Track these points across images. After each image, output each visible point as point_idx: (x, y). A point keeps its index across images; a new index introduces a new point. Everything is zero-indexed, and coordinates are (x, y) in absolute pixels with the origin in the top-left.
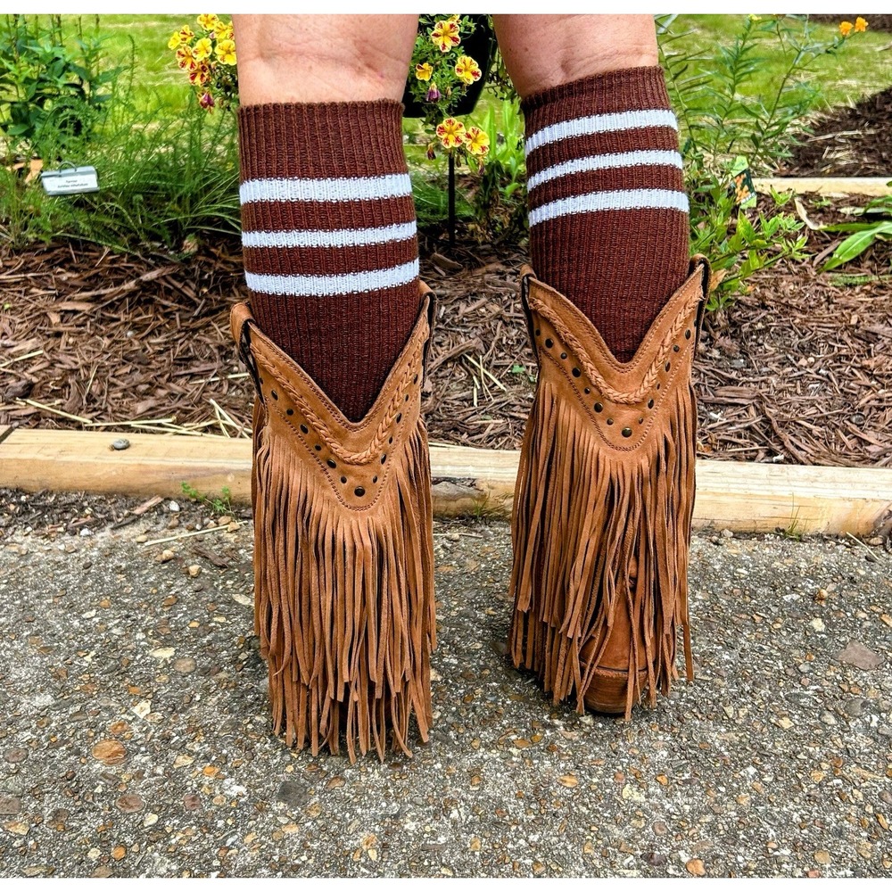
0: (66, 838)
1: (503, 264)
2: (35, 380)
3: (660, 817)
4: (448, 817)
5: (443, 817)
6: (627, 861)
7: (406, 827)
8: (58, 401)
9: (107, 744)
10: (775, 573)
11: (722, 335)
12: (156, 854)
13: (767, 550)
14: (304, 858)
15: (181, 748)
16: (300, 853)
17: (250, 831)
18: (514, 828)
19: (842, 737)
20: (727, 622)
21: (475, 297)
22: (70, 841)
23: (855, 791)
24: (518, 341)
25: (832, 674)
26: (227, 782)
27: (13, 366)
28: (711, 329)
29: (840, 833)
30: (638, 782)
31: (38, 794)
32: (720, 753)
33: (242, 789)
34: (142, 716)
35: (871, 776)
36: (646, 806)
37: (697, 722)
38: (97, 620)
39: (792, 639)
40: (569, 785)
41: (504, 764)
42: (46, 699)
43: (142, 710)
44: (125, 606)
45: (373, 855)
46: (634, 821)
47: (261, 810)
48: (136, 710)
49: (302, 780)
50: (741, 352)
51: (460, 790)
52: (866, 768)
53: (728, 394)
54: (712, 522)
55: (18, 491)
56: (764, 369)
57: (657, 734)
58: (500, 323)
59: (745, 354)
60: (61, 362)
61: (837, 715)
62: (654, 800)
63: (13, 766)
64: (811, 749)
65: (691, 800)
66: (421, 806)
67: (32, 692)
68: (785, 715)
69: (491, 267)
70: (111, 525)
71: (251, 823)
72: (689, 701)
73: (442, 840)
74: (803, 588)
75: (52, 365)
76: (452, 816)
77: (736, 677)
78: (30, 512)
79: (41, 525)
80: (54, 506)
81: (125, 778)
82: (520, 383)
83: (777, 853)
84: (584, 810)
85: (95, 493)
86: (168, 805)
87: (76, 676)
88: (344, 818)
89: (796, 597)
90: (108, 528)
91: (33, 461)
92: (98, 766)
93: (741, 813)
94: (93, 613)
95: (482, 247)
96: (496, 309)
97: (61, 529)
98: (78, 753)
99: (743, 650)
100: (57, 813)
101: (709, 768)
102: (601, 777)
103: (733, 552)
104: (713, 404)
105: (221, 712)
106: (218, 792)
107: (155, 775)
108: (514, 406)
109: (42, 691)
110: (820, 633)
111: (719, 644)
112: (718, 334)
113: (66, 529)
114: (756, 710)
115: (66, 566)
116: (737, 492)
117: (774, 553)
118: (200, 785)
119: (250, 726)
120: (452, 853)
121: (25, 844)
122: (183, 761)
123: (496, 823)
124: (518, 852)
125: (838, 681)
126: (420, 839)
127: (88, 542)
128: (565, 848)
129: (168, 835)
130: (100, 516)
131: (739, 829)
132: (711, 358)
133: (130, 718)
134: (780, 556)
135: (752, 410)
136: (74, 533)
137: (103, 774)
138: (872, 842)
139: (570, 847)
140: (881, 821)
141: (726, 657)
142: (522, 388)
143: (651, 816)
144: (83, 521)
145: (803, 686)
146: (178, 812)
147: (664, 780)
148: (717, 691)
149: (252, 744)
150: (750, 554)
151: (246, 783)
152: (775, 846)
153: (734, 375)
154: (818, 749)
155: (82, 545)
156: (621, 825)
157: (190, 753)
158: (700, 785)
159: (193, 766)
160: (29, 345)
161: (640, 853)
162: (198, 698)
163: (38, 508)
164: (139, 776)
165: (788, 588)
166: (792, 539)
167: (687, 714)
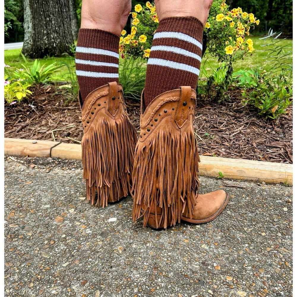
0: (40, 238)
1: (211, 106)
2: (71, 132)
3: (211, 253)
4: (146, 245)
5: (144, 245)
6: (196, 263)
7: (133, 246)
8: (76, 138)
9: (59, 218)
10: (276, 194)
11: (277, 127)
12: (62, 244)
13: (276, 188)
14: (101, 250)
15: (78, 221)
16: (100, 248)
17: (89, 242)
18: (164, 250)
19: (282, 240)
20: (254, 206)
21: (199, 114)
22: (41, 239)
23: (280, 255)
24: (209, 127)
25: (285, 223)
26: (87, 230)
27: (66, 129)
28: (273, 125)
29: (270, 265)
30: (208, 244)
31: (38, 227)
32: (238, 240)
33: (91, 232)
34: (71, 212)
35: (288, 251)
36: (208, 250)
37: (234, 231)
38: (69, 189)
39: (275, 212)
40: (185, 242)
41: (168, 235)
42: (48, 206)
43: (72, 211)
44: (77, 187)
45: (120, 252)
46: (202, 254)
47: (94, 237)
48: (70, 211)
49: (108, 232)
50: (283, 133)
51: (152, 239)
52: (287, 249)
53: (275, 144)
54: (259, 179)
55: (59, 158)
56: (290, 138)
57: (219, 232)
58: (205, 122)
59: (284, 133)
60: (79, 129)
61: (282, 234)
62: (211, 249)
63: (34, 220)
64: (269, 242)
65: (223, 250)
66: (139, 242)
67: (46, 204)
68: (264, 232)
69: (207, 107)
70: (81, 168)
71: (90, 240)
72: (233, 225)
73: (142, 251)
74: (284, 199)
75: (76, 129)
76: (147, 245)
77: (251, 220)
78: (61, 164)
79: (63, 167)
80: (67, 163)
81: (61, 226)
82: (207, 139)
83: (246, 268)
84: (188, 249)
85: (78, 160)
86: (69, 233)
87: (58, 202)
88: (116, 242)
89: (280, 201)
90: (79, 169)
91: (63, 150)
92: (55, 222)
93: (239, 256)
94: (68, 188)
95: (206, 102)
96: (204, 118)
97: (67, 168)
98: (51, 219)
99: (257, 214)
100: (40, 232)
101: (233, 243)
102: (197, 241)
103: (263, 188)
104: (269, 147)
105: (92, 213)
106: (84, 232)
107: (69, 226)
108: (204, 145)
109: (48, 204)
110: (285, 211)
111: (249, 211)
112: (276, 127)
113: (69, 168)
114: (254, 230)
115: (66, 176)
116: (268, 170)
117: (277, 189)
118: (80, 230)
119: (99, 217)
120: (143, 255)
121: (30, 237)
122: (78, 223)
123: (159, 249)
124: (163, 257)
125: (286, 225)
126: (136, 250)
127: (73, 172)
128: (178, 258)
129: (67, 240)
130: (78, 166)
131: (236, 260)
132: (271, 134)
133: (68, 212)
134: (279, 190)
135: (282, 149)
136: (71, 170)
137: (56, 224)
138: (281, 269)
139: (179, 258)
140: (286, 264)
141: (250, 215)
142: (208, 140)
143: (209, 253)
144: (73, 166)
145: (273, 225)
146: (72, 235)
147: (216, 244)
148: (243, 223)
149: (98, 222)
150: (269, 189)
151: (92, 230)
152: (247, 266)
153: (278, 139)
154: (272, 242)
155: (72, 172)
156: (198, 254)
157: (80, 222)
158: (228, 247)
159: (80, 225)
160: (72, 124)
161: (201, 262)
162: (87, 209)
163: (63, 163)
164: (65, 226)
165: (279, 199)
166: (285, 186)
167: (231, 228)
